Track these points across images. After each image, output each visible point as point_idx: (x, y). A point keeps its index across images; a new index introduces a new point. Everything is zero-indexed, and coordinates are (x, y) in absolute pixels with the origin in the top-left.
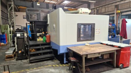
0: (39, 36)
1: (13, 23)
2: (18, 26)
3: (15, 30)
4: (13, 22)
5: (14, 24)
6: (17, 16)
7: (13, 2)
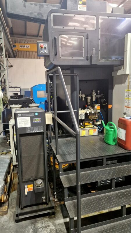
0: (83, 118)
1: (5, 82)
2: (14, 87)
3: (9, 98)
4: (5, 80)
5: (7, 83)
6: (12, 66)
7: (2, 33)
